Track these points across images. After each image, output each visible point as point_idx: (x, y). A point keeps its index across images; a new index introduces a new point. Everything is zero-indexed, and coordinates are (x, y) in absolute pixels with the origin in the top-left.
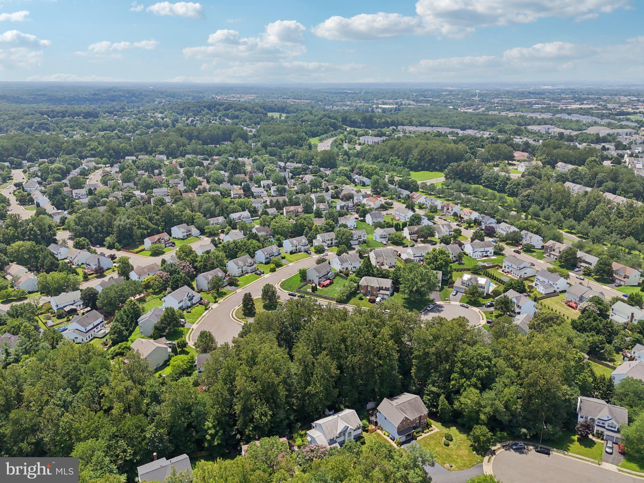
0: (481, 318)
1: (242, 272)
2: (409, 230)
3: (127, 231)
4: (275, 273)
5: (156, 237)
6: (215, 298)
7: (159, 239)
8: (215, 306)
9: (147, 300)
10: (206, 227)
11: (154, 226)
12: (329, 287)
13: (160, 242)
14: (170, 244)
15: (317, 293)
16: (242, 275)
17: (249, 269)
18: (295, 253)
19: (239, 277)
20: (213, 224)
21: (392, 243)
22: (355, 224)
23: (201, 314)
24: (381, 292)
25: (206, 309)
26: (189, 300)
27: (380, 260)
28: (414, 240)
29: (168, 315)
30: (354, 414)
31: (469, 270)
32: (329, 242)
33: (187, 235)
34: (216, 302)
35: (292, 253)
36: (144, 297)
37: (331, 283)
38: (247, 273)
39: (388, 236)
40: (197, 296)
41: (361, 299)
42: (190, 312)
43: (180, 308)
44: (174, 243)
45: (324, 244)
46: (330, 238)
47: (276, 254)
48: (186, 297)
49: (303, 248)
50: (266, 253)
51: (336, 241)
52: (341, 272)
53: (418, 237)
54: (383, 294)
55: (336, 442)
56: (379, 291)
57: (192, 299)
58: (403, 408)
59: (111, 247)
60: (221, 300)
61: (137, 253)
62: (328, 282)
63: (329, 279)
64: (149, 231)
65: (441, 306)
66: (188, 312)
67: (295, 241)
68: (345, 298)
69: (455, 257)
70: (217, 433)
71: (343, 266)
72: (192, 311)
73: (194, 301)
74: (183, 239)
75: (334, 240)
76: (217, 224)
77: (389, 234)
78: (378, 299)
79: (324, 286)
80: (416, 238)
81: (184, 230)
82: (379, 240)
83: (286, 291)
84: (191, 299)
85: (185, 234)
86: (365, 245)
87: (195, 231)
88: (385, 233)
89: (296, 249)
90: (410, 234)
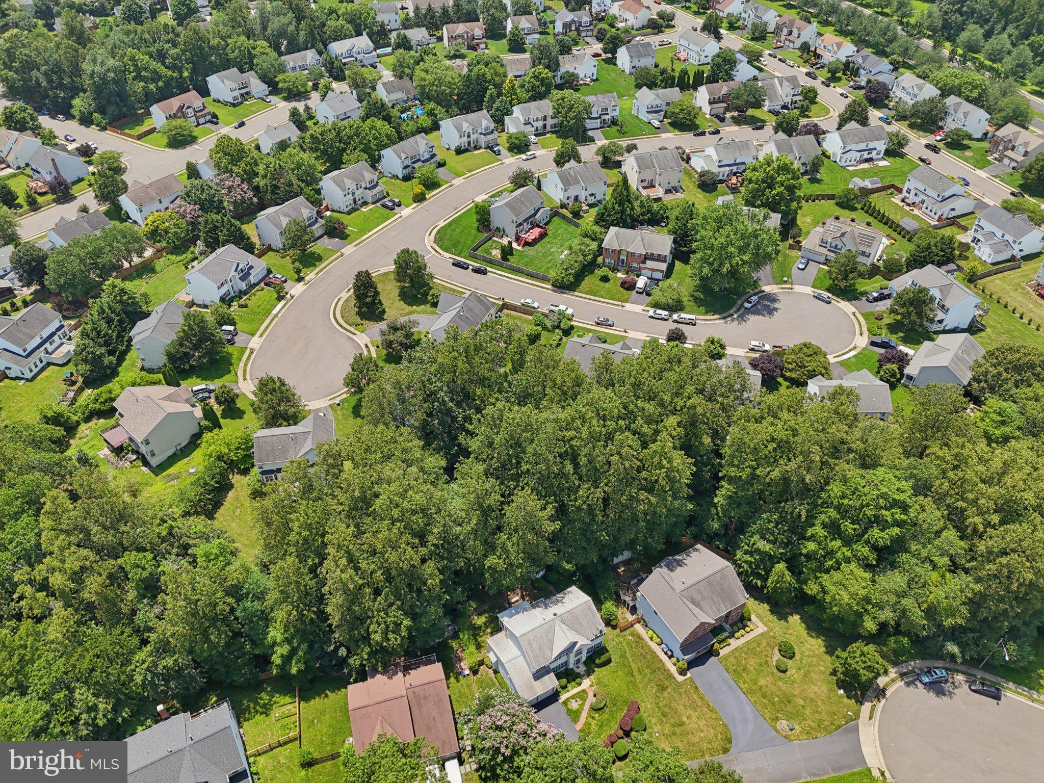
0: (858, 332)
1: (355, 201)
2: (710, 93)
3: (114, 88)
4: (425, 203)
5: (174, 103)
6: (298, 271)
7: (181, 108)
8: (296, 289)
9: (158, 268)
10: (280, 77)
11: (170, 73)
12: (537, 247)
13: (184, 116)
14: (208, 117)
15: (513, 261)
16: (354, 210)
17: (369, 195)
18: (466, 150)
19: (349, 213)
20: (294, 69)
21: (671, 124)
22: (595, 70)
23: (269, 312)
24: (649, 264)
25: (280, 298)
26: (242, 279)
27: (648, 176)
28: (717, 116)
29: (191, 329)
30: (589, 608)
31: (831, 197)
32: (540, 124)
33: (242, 95)
34: (300, 279)
35: (459, 151)
36: (151, 260)
37: (542, 236)
38: (365, 203)
39: (664, 108)
40: (259, 266)
41: (605, 279)
42: (246, 306)
43: (222, 299)
44: (215, 116)
45: (529, 129)
46: (541, 116)
47: (427, 156)
48: (233, 273)
49: (483, 140)
50: (403, 156)
51: (555, 121)
52: (563, 206)
53: (727, 109)
54: (653, 270)
55: (549, 672)
56: (644, 262)
57: (248, 274)
58: (697, 597)
59: (86, 121)
60: (310, 275)
61: (140, 137)
62: (536, 232)
63: (538, 226)
64: (160, 84)
65: (772, 298)
66: (241, 306)
67: (466, 122)
68: (572, 279)
69: (803, 164)
70: (293, 652)
71: (568, 194)
72: (249, 303)
73: (253, 279)
74: (234, 105)
75: (549, 119)
76: (303, 68)
77: (668, 104)
78: (641, 282)
79: (527, 244)
80: (722, 110)
81: (234, 85)
82: (644, 117)
83: (447, 255)
84: (245, 276)
85: (237, 93)
86: (615, 128)
87: (258, 87)
88: (658, 102)
89: (469, 143)
90: (710, 103)
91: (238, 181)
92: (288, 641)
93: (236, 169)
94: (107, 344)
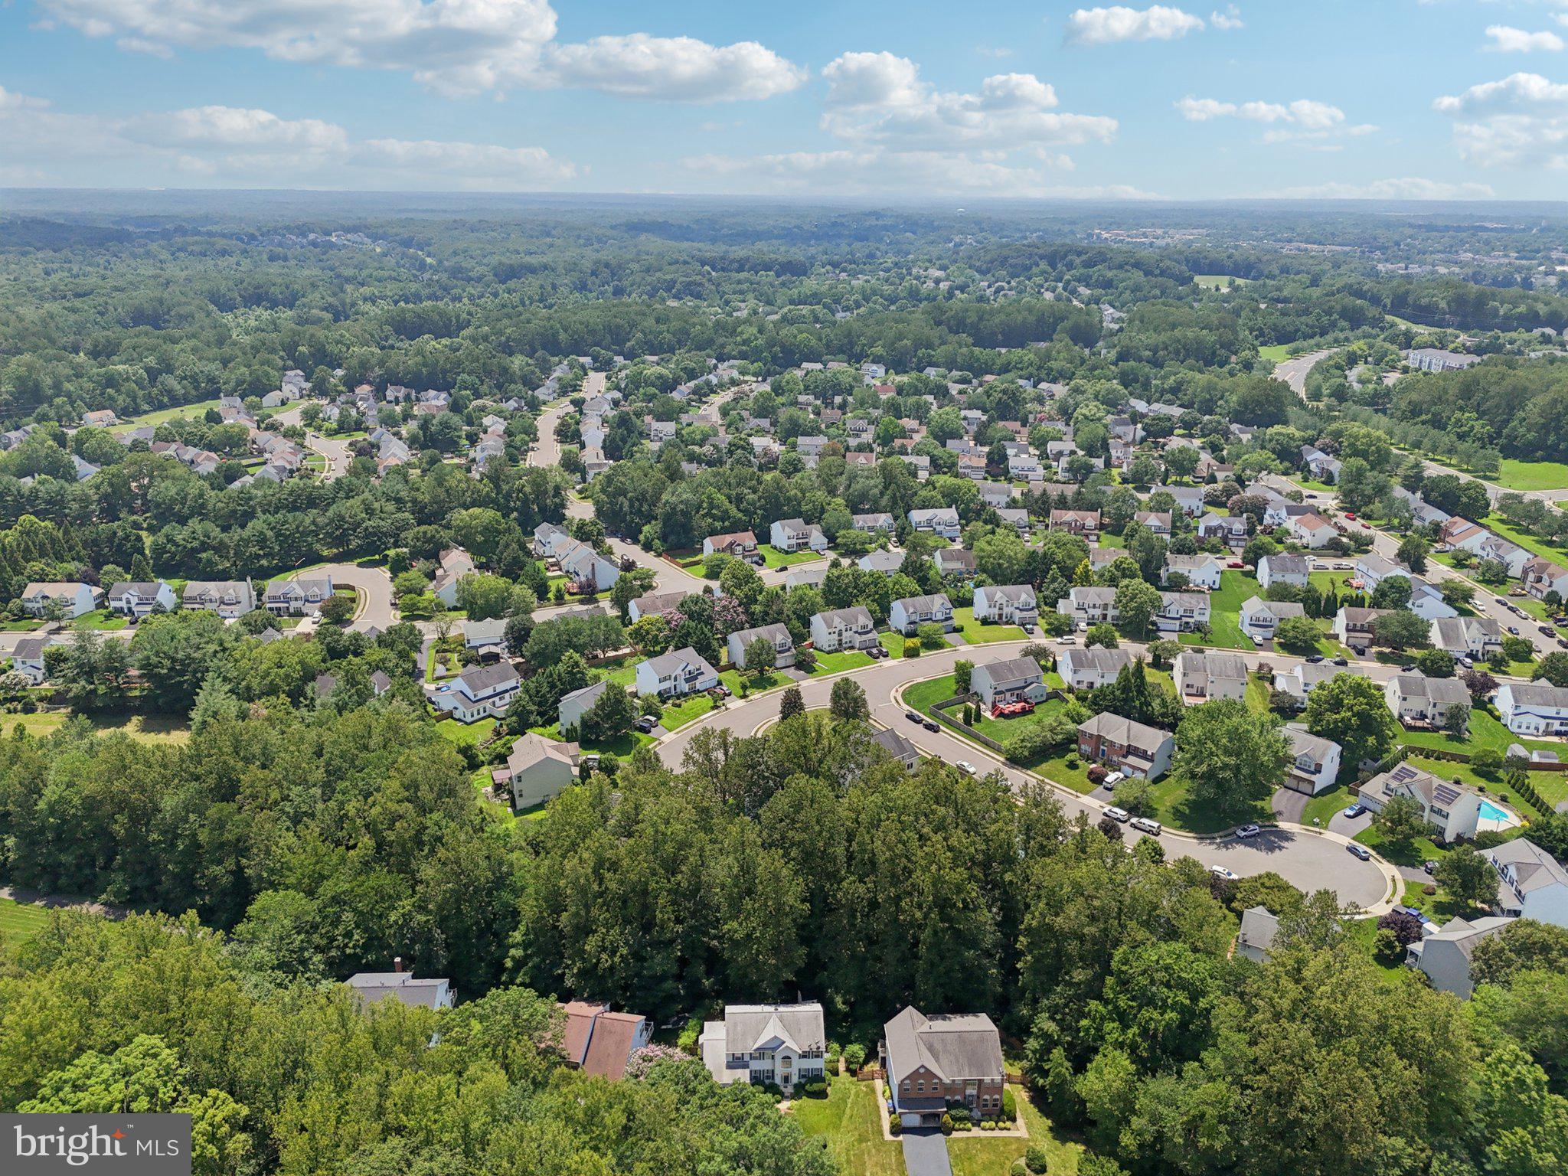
0: (1385, 898)
1: (840, 645)
2: (1348, 617)
3: (680, 518)
4: (915, 660)
5: (728, 539)
6: (744, 687)
7: (731, 544)
8: (734, 704)
9: (626, 664)
10: (842, 532)
11: (740, 515)
12: (1015, 722)
13: (733, 552)
14: (755, 559)
15: (976, 727)
16: (836, 651)
17: (858, 639)
18: (995, 623)
19: (829, 653)
20: (862, 528)
21: (1280, 644)
22: (1217, 578)
23: (697, 715)
24: (1132, 760)
25: (715, 707)
26: (687, 680)
27: (1197, 680)
28: (1354, 647)
29: (609, 699)
30: (816, 1018)
31: (1464, 759)
32: (1098, 612)
33: (798, 544)
34: (744, 697)
35: (985, 622)
36: (625, 656)
37: (1024, 712)
38: (852, 648)
39: (1276, 623)
40: (710, 675)
41: (1073, 766)
42: (679, 706)
43: (660, 694)
44: (763, 559)
45: (1082, 614)
46: (1098, 602)
47: (939, 616)
48: (679, 671)
49: (1018, 615)
50: (911, 610)
51: (1116, 612)
52: (1070, 690)
53: (1373, 642)
54: (1134, 768)
55: (745, 1066)
56: (1125, 757)
57: (695, 678)
58: (938, 1046)
59: (647, 547)
60: (756, 695)
61: (685, 566)
62: (1018, 706)
63: (1025, 701)
64: (727, 523)
65: (1286, 836)
66: (674, 705)
68: (1026, 753)
69: (1441, 714)
71: (1079, 677)
72: (684, 705)
73: (699, 684)
74: (787, 553)
75: (1110, 608)
76: (871, 529)
77: (1281, 619)
78: (1111, 777)
79: (1002, 715)
80: (1366, 642)
81: (792, 533)
82: (1247, 630)
83: (906, 707)
84: (691, 678)
85: (794, 542)
86: (1198, 635)
87: (817, 537)
88: (1268, 614)
89: (1000, 616)
90: (1348, 630)
91: (736, 602)
92: (525, 945)
93: (737, 592)
94: (540, 704)
